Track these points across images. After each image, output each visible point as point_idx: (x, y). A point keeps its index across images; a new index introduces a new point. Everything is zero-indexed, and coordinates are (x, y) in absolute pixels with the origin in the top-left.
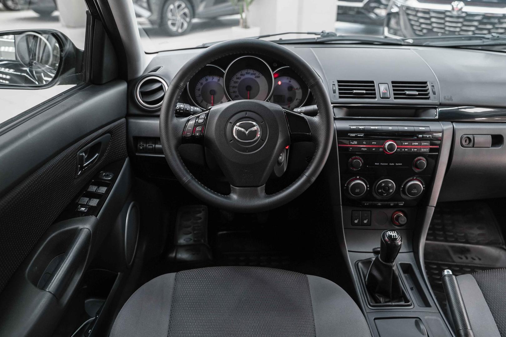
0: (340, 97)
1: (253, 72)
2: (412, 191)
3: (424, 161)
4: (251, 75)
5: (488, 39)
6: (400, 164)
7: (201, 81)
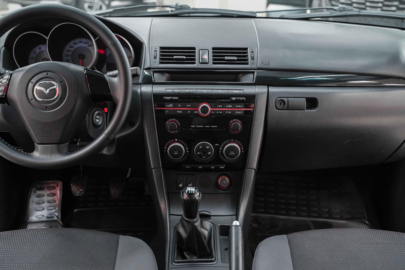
0: (161, 63)
1: (85, 42)
2: (230, 154)
3: (239, 124)
4: (84, 44)
5: (336, 10)
6: (215, 126)
7: (35, 50)
